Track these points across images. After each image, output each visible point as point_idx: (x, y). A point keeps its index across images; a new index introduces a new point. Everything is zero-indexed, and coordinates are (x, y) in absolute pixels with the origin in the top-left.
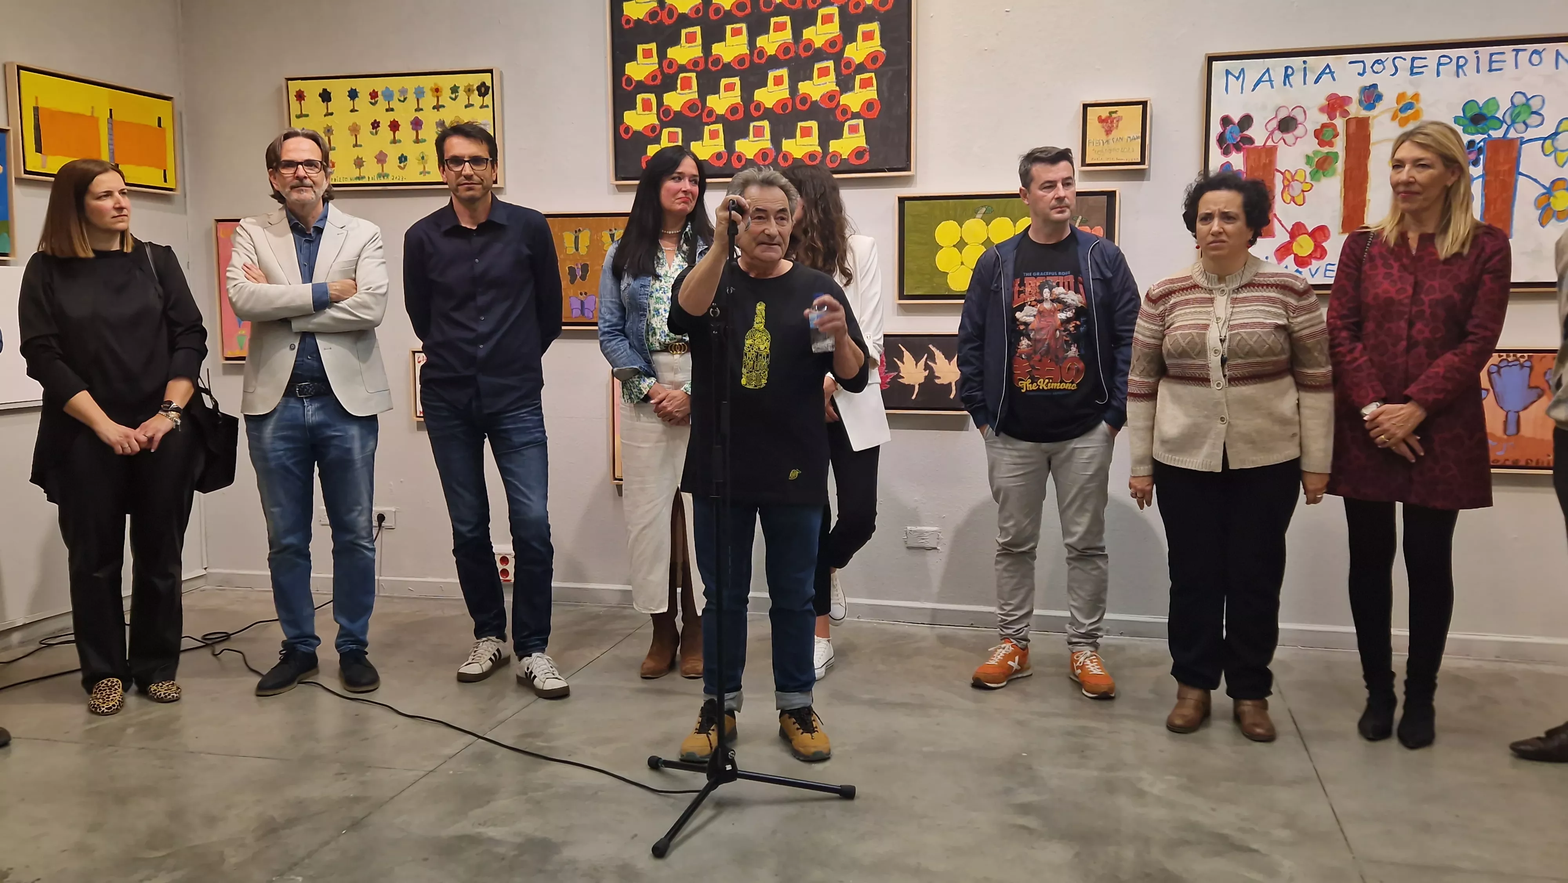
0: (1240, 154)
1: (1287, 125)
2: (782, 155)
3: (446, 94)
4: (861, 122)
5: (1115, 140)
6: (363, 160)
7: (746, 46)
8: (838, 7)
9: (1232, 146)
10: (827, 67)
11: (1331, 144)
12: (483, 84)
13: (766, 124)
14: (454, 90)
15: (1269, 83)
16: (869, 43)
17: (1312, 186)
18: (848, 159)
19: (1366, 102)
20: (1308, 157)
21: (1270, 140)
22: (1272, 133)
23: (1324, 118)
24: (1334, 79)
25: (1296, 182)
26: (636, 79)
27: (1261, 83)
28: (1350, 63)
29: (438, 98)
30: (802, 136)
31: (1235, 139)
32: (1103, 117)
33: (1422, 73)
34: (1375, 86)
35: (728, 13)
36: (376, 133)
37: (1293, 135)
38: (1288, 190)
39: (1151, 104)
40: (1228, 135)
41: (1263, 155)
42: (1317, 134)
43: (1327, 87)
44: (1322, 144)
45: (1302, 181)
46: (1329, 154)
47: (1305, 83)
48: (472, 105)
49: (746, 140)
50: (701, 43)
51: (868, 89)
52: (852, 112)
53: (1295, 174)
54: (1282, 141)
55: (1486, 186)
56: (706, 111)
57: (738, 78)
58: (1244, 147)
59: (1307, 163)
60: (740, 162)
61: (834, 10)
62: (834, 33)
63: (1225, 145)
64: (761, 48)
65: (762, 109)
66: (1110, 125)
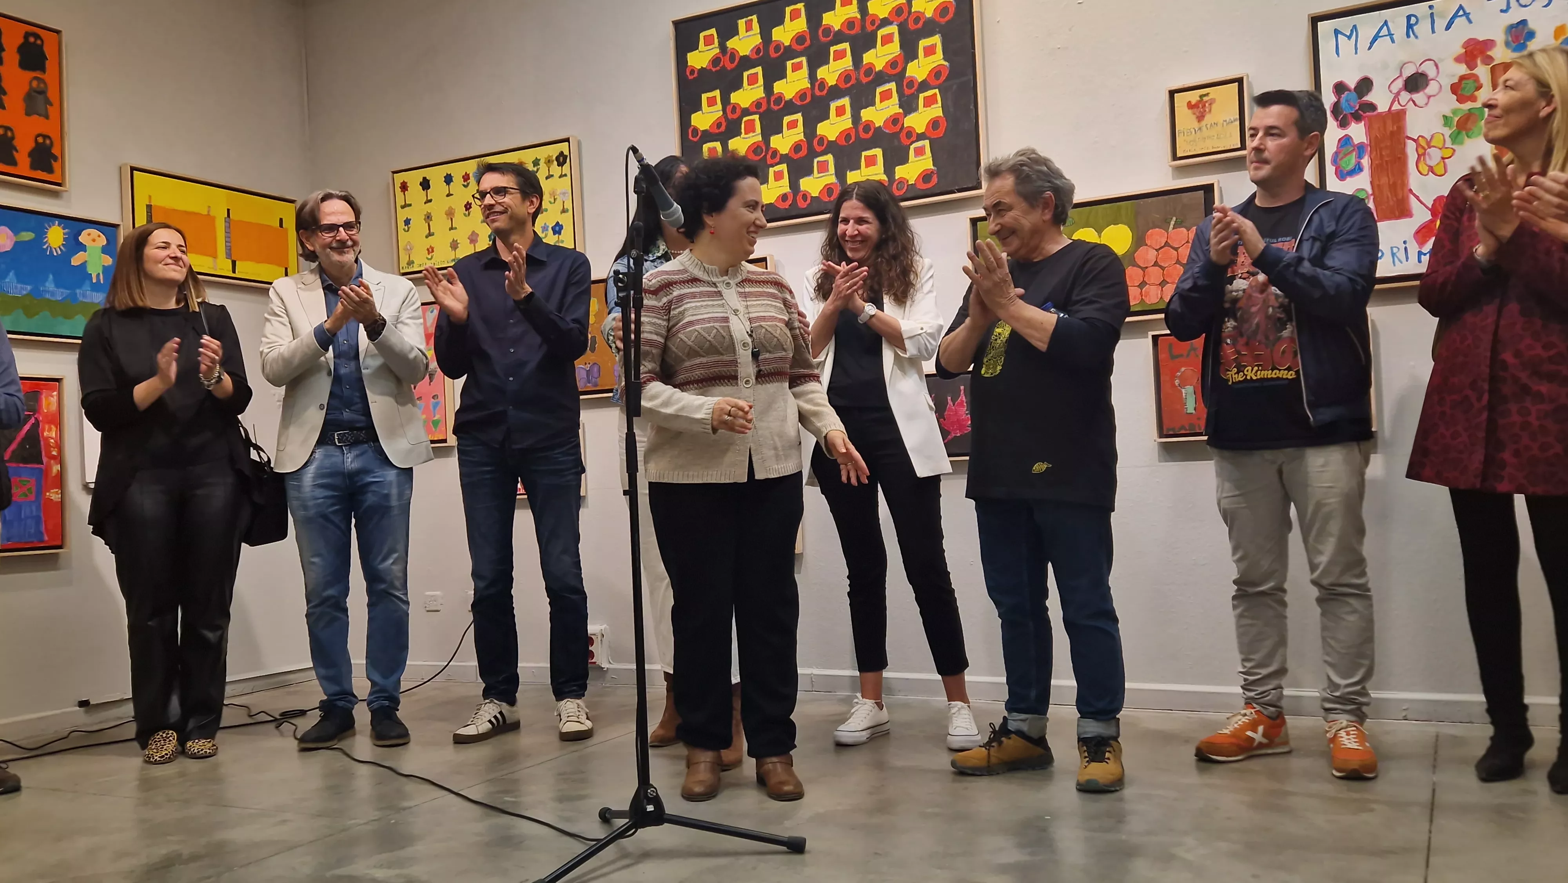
0: (1360, 124)
1: (1415, 83)
4: (926, 143)
5: (1209, 126)
6: (458, 242)
7: (807, 80)
8: (897, 25)
9: (1349, 116)
10: (889, 89)
11: (1472, 99)
12: (562, 153)
13: (829, 158)
14: (536, 163)
15: (1388, 37)
16: (932, 58)
17: (1454, 150)
18: (915, 184)
19: (1514, 42)
20: (1445, 117)
21: (1396, 102)
22: (1398, 94)
23: (1463, 69)
24: (1470, 21)
25: (1433, 148)
26: (701, 129)
27: (1379, 39)
30: (867, 166)
32: (1193, 102)
35: (788, 49)
36: (469, 214)
37: (1426, 94)
38: (1424, 159)
39: (1249, 83)
40: (1343, 104)
41: (1389, 123)
42: (1455, 89)
43: (1462, 32)
44: (1461, 99)
45: (1441, 147)
46: (1472, 111)
47: (1433, 32)
48: (552, 176)
49: (811, 178)
50: (762, 83)
51: (932, 106)
52: (917, 133)
53: (1431, 140)
54: (1411, 102)
56: (770, 152)
57: (800, 114)
58: (1364, 115)
59: (1445, 125)
60: (805, 201)
61: (893, 29)
62: (894, 53)
63: (1342, 116)
64: (822, 80)
65: (826, 143)
66: (1202, 110)
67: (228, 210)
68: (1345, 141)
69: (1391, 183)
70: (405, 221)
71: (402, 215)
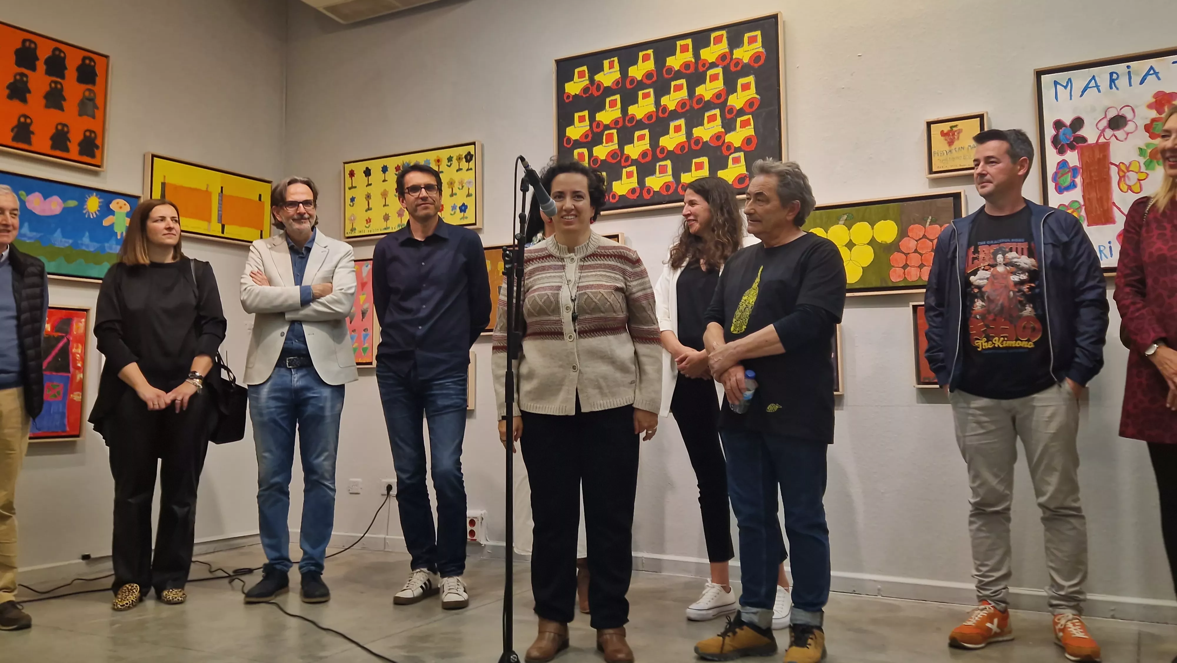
0: (1074, 152)
1: (1117, 123)
2: (680, 186)
3: (445, 162)
4: (742, 154)
5: (957, 149)
6: (390, 215)
7: (653, 105)
8: (722, 68)
9: (1066, 146)
10: (715, 114)
12: (469, 153)
13: (668, 163)
14: (450, 159)
15: (1096, 88)
16: (747, 92)
17: (1148, 174)
20: (1140, 149)
21: (1102, 137)
22: (1103, 131)
23: (1154, 114)
24: (1159, 79)
25: (1131, 172)
26: (573, 139)
27: (1088, 90)
28: (1173, 63)
29: (439, 166)
30: (696, 170)
31: (1068, 139)
32: (945, 131)
35: (640, 82)
37: (1125, 132)
38: (1124, 180)
39: (989, 119)
40: (1061, 136)
41: (1097, 152)
42: (1148, 128)
43: (1153, 86)
45: (1137, 171)
47: (1131, 85)
48: (461, 169)
49: (654, 177)
50: (620, 107)
51: (747, 128)
52: (735, 147)
53: (1129, 165)
54: (1114, 137)
56: (624, 157)
57: (647, 130)
58: (1077, 145)
59: (1141, 155)
60: (649, 194)
61: (719, 70)
62: (719, 88)
63: (1060, 146)
64: (664, 106)
65: (666, 152)
66: (952, 137)
67: (222, 188)
68: (1063, 164)
69: (1098, 197)
70: (351, 199)
71: (349, 194)
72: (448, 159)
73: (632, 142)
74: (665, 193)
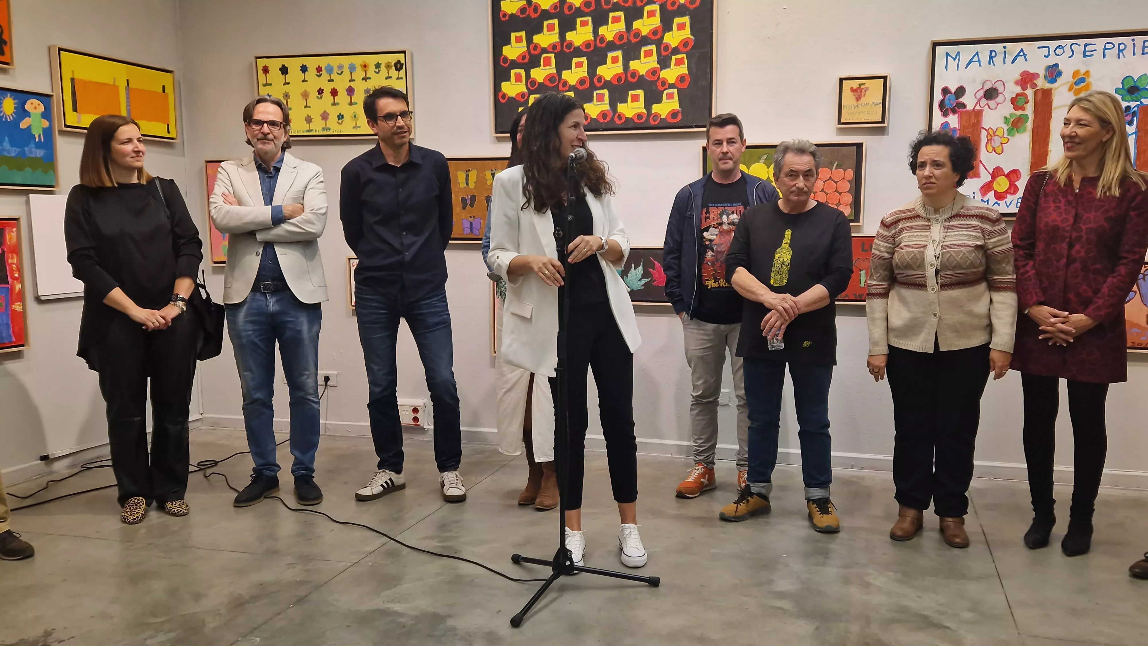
0: (955, 116)
1: (990, 94)
2: (617, 115)
3: (372, 68)
4: (675, 91)
5: (863, 105)
6: (312, 117)
7: (591, 34)
8: (660, 5)
9: (949, 109)
10: (651, 50)
11: (1023, 108)
12: (399, 62)
13: (605, 92)
14: (378, 66)
15: (978, 63)
16: (682, 32)
17: (1009, 139)
18: (666, 118)
19: (1050, 77)
20: (1006, 118)
21: (978, 105)
22: (979, 100)
23: (1018, 89)
24: (1026, 60)
25: (996, 136)
26: (510, 58)
27: (972, 63)
28: (1039, 48)
29: (366, 72)
30: (632, 101)
31: (952, 105)
32: (855, 88)
33: (1092, 55)
34: (1056, 65)
35: (578, 9)
36: (321, 97)
37: (996, 102)
38: (990, 143)
39: (890, 79)
40: (947, 101)
41: (973, 117)
42: (1013, 101)
43: (1021, 66)
44: (1016, 108)
45: (1001, 136)
46: (1022, 116)
47: (1004, 63)
48: (391, 77)
49: (592, 104)
50: (558, 31)
51: (681, 66)
52: (669, 83)
53: (996, 131)
54: (987, 106)
55: (1137, 140)
56: (562, 82)
57: (585, 58)
58: (958, 110)
59: (1005, 123)
61: (656, 7)
62: (656, 24)
63: (945, 109)
64: (602, 36)
65: (603, 81)
66: (859, 94)
67: (128, 81)
68: (946, 125)
72: (375, 65)
73: (569, 68)
74: (602, 121)
